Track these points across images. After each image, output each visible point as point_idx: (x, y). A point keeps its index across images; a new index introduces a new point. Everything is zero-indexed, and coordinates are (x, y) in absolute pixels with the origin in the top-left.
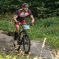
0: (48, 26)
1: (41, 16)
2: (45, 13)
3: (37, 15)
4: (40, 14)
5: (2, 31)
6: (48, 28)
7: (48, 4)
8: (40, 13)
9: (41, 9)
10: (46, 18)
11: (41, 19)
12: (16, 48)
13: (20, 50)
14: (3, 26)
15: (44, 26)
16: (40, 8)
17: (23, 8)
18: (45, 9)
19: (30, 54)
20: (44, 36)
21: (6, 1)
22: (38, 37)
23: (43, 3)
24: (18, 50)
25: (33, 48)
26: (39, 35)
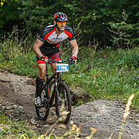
0: (135, 67)
1: (119, 43)
2: (129, 36)
3: (111, 40)
4: (118, 39)
5: (27, 78)
6: (136, 72)
7: (137, 15)
8: (118, 36)
9: (120, 25)
10: (131, 47)
11: (120, 51)
12: (60, 119)
13: (72, 122)
14: (30, 66)
15: (126, 66)
16: (117, 24)
17: (55, 22)
18: (130, 26)
19: (93, 133)
20: (126, 91)
21: (37, 7)
22: (114, 92)
23: (124, 13)
24: (66, 122)
25: (100, 118)
26: (115, 88)
